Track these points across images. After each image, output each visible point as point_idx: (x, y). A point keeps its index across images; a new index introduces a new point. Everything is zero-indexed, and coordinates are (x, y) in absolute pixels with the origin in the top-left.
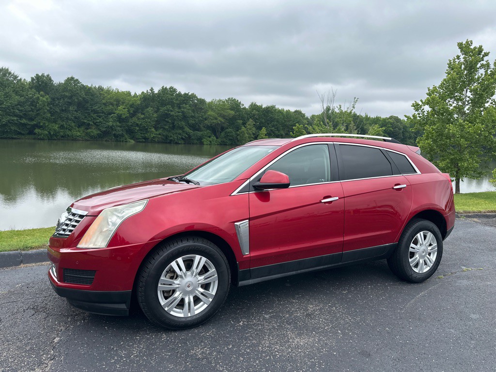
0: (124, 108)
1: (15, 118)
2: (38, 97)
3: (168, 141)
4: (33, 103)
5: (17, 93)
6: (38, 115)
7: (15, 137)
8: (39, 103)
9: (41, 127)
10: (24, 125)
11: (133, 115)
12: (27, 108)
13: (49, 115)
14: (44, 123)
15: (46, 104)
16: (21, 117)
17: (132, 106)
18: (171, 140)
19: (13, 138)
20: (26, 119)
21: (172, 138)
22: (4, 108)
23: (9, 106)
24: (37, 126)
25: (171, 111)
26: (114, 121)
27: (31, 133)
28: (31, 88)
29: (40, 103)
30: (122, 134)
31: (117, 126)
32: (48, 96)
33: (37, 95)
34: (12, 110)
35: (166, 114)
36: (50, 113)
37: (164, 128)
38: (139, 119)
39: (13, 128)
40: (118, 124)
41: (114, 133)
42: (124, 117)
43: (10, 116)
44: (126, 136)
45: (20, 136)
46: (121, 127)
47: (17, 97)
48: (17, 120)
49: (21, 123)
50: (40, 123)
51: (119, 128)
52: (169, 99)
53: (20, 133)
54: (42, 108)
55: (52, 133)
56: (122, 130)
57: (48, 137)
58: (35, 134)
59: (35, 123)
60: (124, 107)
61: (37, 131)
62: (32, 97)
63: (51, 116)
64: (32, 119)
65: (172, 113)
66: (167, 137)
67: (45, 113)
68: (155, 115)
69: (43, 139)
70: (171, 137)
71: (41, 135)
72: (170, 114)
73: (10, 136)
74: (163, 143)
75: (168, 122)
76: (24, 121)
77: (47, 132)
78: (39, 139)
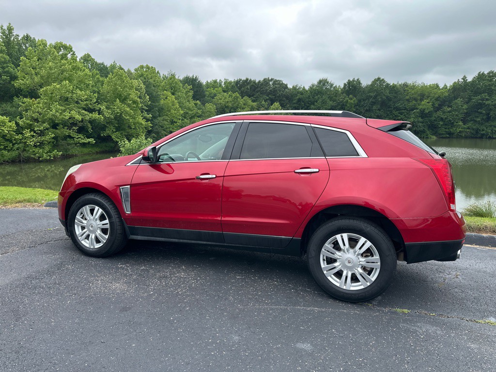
0: (428, 103)
2: (347, 101)
3: (479, 135)
4: (343, 107)
5: (331, 99)
11: (437, 109)
15: (353, 106)
17: (437, 99)
18: (483, 135)
21: (484, 132)
25: (487, 100)
26: (417, 117)
28: (342, 93)
30: (424, 130)
31: (418, 122)
32: (355, 99)
33: (346, 99)
35: (481, 104)
37: (475, 121)
38: (444, 112)
40: (420, 119)
41: (414, 129)
42: (427, 111)
44: (428, 132)
46: (422, 123)
47: (331, 102)
51: (420, 124)
52: (485, 86)
56: (424, 126)
60: (428, 101)
62: (343, 101)
65: (487, 103)
66: (477, 131)
68: (465, 106)
70: (483, 130)
72: (485, 103)
74: (472, 138)
75: (481, 113)
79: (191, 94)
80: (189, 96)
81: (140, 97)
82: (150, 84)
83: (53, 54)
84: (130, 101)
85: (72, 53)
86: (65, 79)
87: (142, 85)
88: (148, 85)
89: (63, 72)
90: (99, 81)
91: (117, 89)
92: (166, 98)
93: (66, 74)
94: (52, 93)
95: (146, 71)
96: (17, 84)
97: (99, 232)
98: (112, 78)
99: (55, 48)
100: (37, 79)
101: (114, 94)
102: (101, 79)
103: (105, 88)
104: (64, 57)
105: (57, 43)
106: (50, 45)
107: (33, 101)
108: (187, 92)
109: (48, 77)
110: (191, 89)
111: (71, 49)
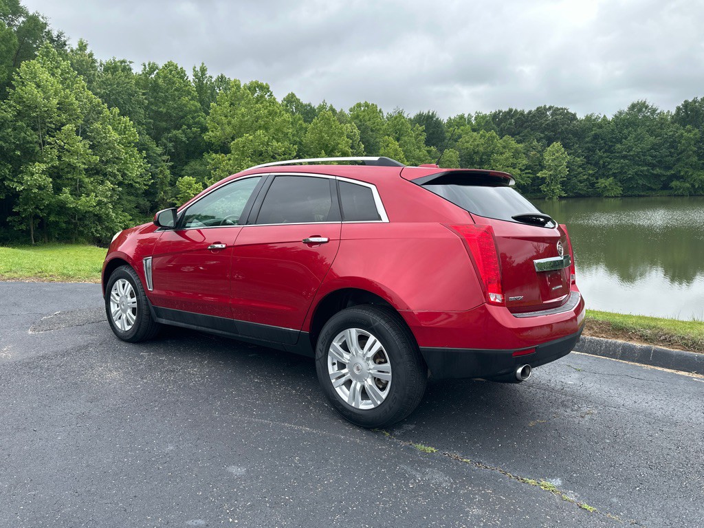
1: (645, 168)
2: (682, 134)
4: (673, 144)
5: (651, 132)
6: (678, 160)
7: (643, 194)
8: (680, 143)
9: (682, 177)
10: (657, 176)
12: (664, 151)
13: (695, 159)
14: (686, 172)
15: (693, 142)
16: (653, 166)
19: (640, 196)
20: (660, 168)
22: (632, 156)
23: (638, 153)
24: (676, 177)
27: (666, 187)
28: (673, 123)
29: (683, 142)
32: (697, 130)
33: (680, 132)
34: (642, 158)
36: (698, 155)
39: (640, 182)
43: (639, 165)
45: (650, 193)
47: (651, 139)
48: (648, 170)
49: (653, 174)
50: (680, 171)
53: (650, 189)
54: (684, 150)
55: (697, 186)
57: (690, 192)
58: (672, 188)
59: (673, 172)
61: (674, 183)
62: (673, 135)
63: (699, 160)
64: (668, 168)
67: (689, 157)
69: (682, 196)
71: (679, 189)
73: (636, 192)
76: (657, 171)
77: (688, 185)
78: (675, 196)
79: (423, 137)
80: (420, 141)
81: (352, 147)
82: (367, 128)
83: (247, 96)
84: (339, 152)
85: (268, 94)
86: (260, 128)
87: (356, 131)
88: (363, 129)
89: (257, 118)
90: (301, 128)
91: (322, 137)
92: (387, 146)
93: (261, 122)
94: (244, 147)
95: (364, 111)
96: (206, 137)
97: (129, 311)
98: (317, 124)
99: (249, 89)
100: (228, 129)
101: (319, 144)
102: (304, 125)
103: (308, 138)
104: (259, 100)
105: (252, 83)
106: (244, 86)
107: (223, 157)
108: (417, 135)
109: (240, 127)
110: (424, 131)
111: (268, 89)
